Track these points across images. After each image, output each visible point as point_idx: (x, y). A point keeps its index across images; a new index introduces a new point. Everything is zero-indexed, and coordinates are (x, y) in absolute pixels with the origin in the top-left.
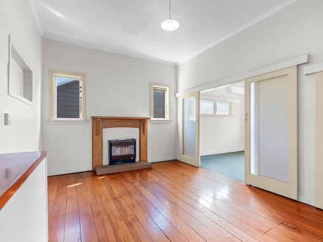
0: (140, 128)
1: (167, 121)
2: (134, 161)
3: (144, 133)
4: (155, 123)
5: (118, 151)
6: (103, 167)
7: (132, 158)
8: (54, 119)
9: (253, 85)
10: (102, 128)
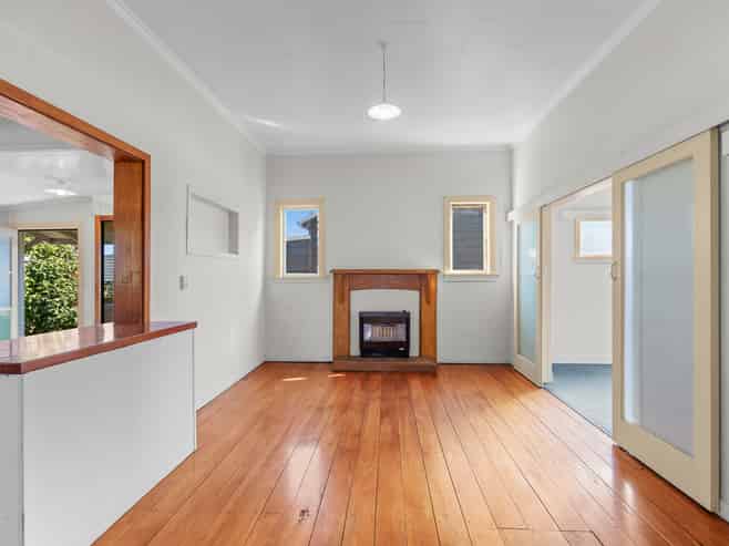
0: (420, 290)
1: (485, 275)
2: (405, 354)
3: (428, 302)
4: (453, 279)
6: (349, 357)
7: (402, 349)
8: (281, 276)
9: (629, 186)
10: (349, 290)
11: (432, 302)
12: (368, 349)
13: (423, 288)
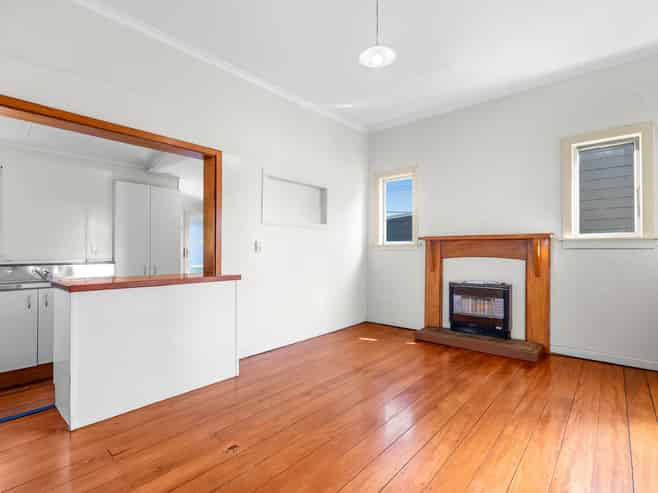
0: (527, 260)
2: (505, 334)
3: (538, 275)
4: (578, 246)
5: (467, 306)
6: (440, 329)
7: (499, 328)
8: (380, 243)
10: (442, 258)
11: (543, 275)
12: (459, 322)
13: (530, 258)
